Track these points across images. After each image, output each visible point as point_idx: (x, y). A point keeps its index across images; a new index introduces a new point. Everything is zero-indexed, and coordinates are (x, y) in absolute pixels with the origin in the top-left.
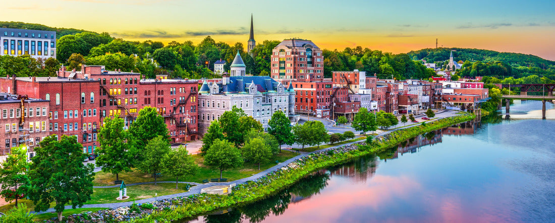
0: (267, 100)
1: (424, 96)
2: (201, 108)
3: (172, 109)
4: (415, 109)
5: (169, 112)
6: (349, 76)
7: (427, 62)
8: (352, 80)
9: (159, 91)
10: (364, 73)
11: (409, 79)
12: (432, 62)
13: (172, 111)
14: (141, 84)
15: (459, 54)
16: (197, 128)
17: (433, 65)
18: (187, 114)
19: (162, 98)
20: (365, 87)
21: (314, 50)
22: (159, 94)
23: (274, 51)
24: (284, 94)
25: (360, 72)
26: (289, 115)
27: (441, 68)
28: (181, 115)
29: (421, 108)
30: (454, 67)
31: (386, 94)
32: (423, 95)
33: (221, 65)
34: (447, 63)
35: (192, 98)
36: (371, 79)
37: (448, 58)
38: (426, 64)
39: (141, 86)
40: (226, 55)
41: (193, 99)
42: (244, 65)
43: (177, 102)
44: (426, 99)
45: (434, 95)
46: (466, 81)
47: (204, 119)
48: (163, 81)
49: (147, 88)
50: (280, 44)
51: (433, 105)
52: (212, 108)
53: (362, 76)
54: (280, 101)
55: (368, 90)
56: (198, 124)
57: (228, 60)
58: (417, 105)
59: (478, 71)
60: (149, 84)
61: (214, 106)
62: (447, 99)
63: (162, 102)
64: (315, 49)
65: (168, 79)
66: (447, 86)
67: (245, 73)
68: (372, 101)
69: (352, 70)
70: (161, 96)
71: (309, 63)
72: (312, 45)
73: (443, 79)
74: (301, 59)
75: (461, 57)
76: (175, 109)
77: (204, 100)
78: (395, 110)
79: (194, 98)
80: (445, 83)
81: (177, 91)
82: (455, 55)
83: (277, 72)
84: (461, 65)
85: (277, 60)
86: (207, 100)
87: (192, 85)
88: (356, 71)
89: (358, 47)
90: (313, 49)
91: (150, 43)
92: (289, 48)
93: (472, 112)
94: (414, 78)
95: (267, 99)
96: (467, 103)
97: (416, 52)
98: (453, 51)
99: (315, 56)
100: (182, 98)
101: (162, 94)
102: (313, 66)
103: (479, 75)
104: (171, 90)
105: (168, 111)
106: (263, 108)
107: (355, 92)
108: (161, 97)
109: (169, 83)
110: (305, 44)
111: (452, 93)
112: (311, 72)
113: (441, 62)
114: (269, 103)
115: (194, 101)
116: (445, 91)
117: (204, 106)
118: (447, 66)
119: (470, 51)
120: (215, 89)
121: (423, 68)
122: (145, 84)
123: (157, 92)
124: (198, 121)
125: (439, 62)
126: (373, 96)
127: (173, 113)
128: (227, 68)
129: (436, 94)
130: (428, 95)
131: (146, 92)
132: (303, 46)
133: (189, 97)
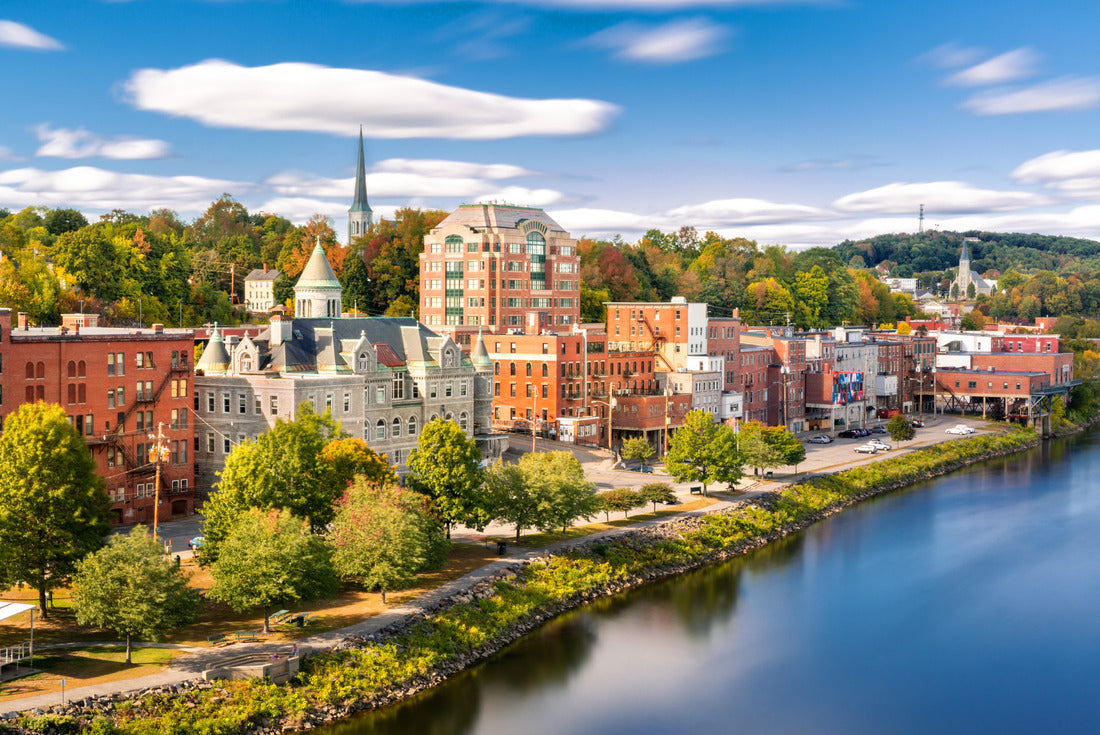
0: (408, 391)
1: (882, 377)
2: (204, 415)
3: (113, 420)
4: (855, 417)
5: (103, 428)
6: (657, 317)
7: (893, 275)
8: (666, 329)
9: (71, 365)
10: (703, 307)
11: (839, 324)
12: (908, 275)
13: (112, 426)
14: (13, 341)
15: (986, 251)
16: (192, 475)
17: (910, 284)
18: (161, 435)
19: (82, 386)
20: (705, 351)
21: (552, 239)
22: (72, 370)
23: (428, 240)
24: (460, 372)
25: (690, 304)
26: (475, 435)
27: (934, 293)
28: (140, 439)
29: (873, 413)
30: (971, 289)
31: (769, 371)
32: (880, 374)
33: (264, 283)
34: (952, 277)
35: (174, 384)
36: (724, 325)
37: (956, 263)
38: (890, 282)
39: (15, 346)
40: (283, 252)
41: (178, 388)
42: (337, 283)
43: (130, 399)
44: (890, 385)
45: (912, 372)
46: (1008, 331)
47: (212, 448)
48: (84, 331)
49: (34, 355)
50: (446, 220)
51: (909, 404)
52: (238, 417)
53: (698, 313)
54: (449, 394)
55: (714, 359)
56: (196, 466)
57: (286, 267)
58: (862, 404)
59: (1043, 303)
60: (39, 341)
61: (243, 410)
62: (952, 386)
63: (83, 398)
64: (554, 235)
65: (99, 325)
66: (950, 345)
67: (339, 305)
68: (726, 392)
69: (666, 298)
70: (77, 380)
71: (534, 276)
72: (544, 222)
73: (938, 323)
74: (510, 266)
75: (995, 258)
76: (122, 418)
77: (213, 391)
78: (795, 420)
79: (183, 383)
80: (943, 339)
81: (129, 363)
82: (976, 253)
83: (439, 305)
84: (991, 283)
85: (439, 270)
86: (223, 392)
87: (177, 346)
88: (678, 300)
89: (685, 230)
90: (547, 236)
91: (42, 215)
92: (476, 232)
93: (1023, 421)
94: (852, 325)
95: (407, 387)
96: (1010, 398)
97: (859, 243)
98: (970, 240)
99: (554, 257)
100: (144, 386)
101: (82, 372)
102: (548, 287)
103: (1044, 312)
104: (110, 362)
105: (100, 426)
106: (397, 416)
107: (674, 365)
108: (77, 383)
109: (102, 339)
110: (522, 220)
111: (964, 368)
112: (543, 305)
113: (936, 273)
114: (413, 400)
115: (183, 393)
116: (943, 361)
117: (212, 408)
118: (952, 286)
119: (1018, 241)
120: (248, 356)
121: (881, 295)
122: (27, 341)
123: (65, 368)
124: (195, 455)
125: (926, 273)
126: (730, 377)
127: (116, 430)
128: (284, 292)
129: (918, 369)
130: (893, 374)
131: (29, 366)
132: (517, 224)
133: (165, 383)
